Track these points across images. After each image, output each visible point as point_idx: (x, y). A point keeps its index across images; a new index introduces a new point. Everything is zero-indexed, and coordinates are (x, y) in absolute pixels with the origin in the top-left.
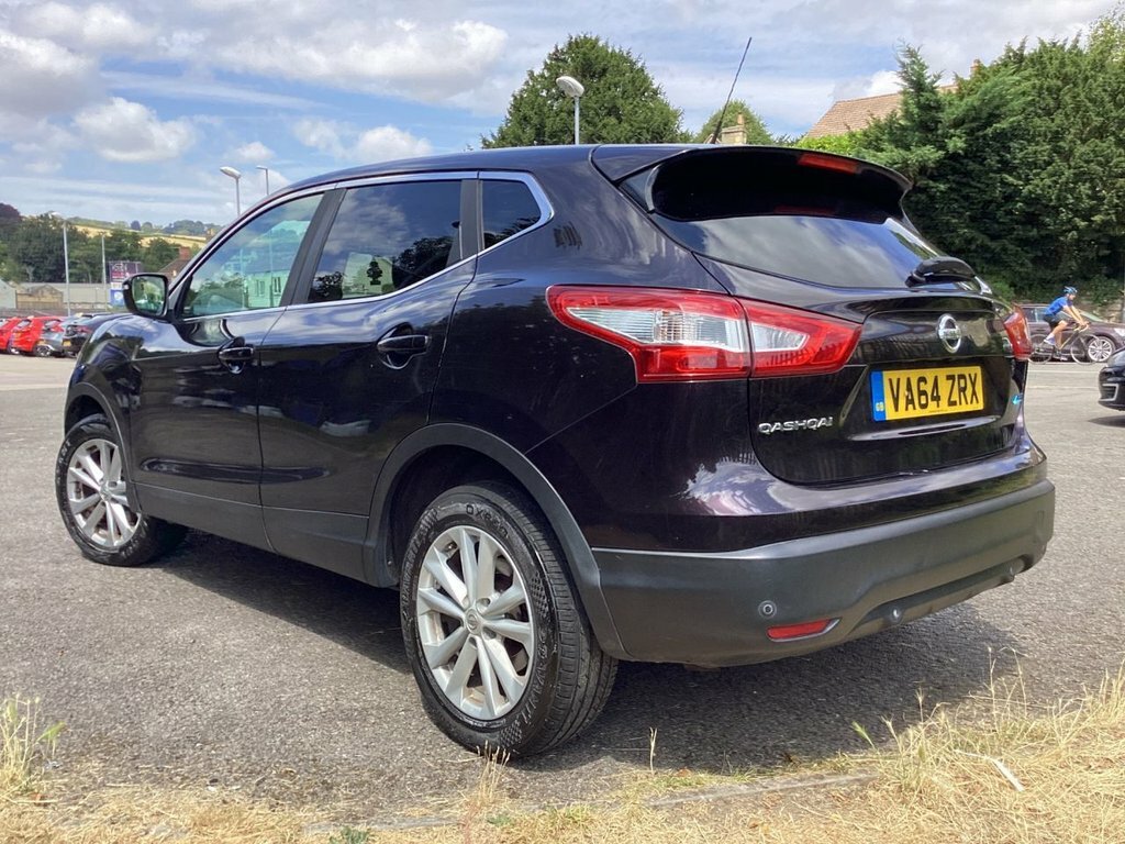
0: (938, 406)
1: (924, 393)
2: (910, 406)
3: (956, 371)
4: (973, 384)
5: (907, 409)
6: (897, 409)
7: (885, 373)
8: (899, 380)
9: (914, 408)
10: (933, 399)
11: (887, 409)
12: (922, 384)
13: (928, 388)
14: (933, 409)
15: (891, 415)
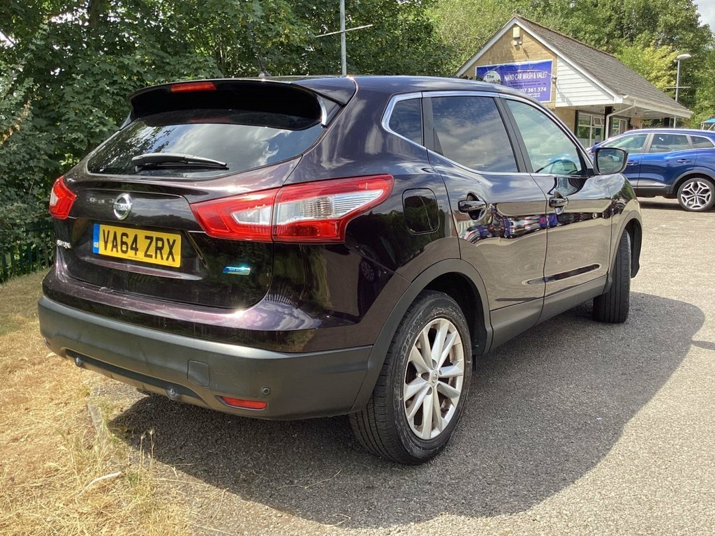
0: (136, 254)
1: (126, 243)
2: (115, 249)
3: (155, 234)
4: (171, 247)
5: (112, 250)
6: (106, 249)
7: (101, 225)
8: (109, 232)
9: (117, 251)
10: (132, 249)
11: (101, 247)
12: (124, 237)
13: (129, 241)
14: (130, 255)
15: (102, 251)
